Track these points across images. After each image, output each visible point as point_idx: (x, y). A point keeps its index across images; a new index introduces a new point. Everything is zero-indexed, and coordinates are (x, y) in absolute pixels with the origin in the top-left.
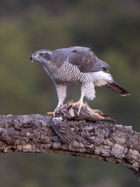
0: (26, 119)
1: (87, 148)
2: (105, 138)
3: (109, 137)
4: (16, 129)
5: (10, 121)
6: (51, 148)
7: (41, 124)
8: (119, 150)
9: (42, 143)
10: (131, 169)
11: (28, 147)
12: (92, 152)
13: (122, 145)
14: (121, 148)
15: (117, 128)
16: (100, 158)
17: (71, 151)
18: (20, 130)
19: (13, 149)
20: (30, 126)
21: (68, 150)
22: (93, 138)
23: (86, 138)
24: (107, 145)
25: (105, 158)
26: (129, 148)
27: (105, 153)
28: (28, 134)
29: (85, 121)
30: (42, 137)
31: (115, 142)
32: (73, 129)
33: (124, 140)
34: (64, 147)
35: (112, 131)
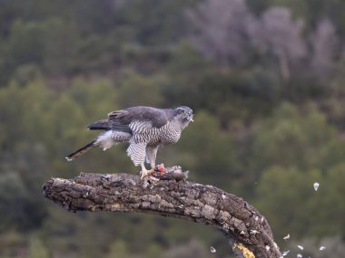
0: (115, 177)
1: (177, 209)
2: (196, 199)
3: (199, 197)
4: (104, 188)
5: (99, 179)
6: (140, 207)
7: (130, 184)
8: (209, 211)
9: (131, 202)
10: (222, 230)
11: (117, 206)
12: (182, 213)
13: (212, 206)
14: (211, 209)
15: (208, 189)
16: (190, 219)
17: (161, 211)
18: (109, 189)
19: (101, 208)
20: (119, 184)
21: (157, 210)
22: (183, 198)
23: (176, 198)
24: (197, 205)
25: (195, 219)
26: (219, 209)
27: (195, 213)
28: (117, 193)
29: (175, 181)
30: (131, 196)
31: (205, 203)
32: (162, 189)
33: (215, 201)
34: (153, 207)
35: (202, 192)
